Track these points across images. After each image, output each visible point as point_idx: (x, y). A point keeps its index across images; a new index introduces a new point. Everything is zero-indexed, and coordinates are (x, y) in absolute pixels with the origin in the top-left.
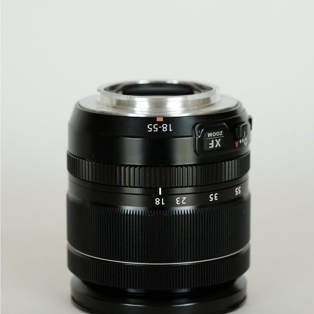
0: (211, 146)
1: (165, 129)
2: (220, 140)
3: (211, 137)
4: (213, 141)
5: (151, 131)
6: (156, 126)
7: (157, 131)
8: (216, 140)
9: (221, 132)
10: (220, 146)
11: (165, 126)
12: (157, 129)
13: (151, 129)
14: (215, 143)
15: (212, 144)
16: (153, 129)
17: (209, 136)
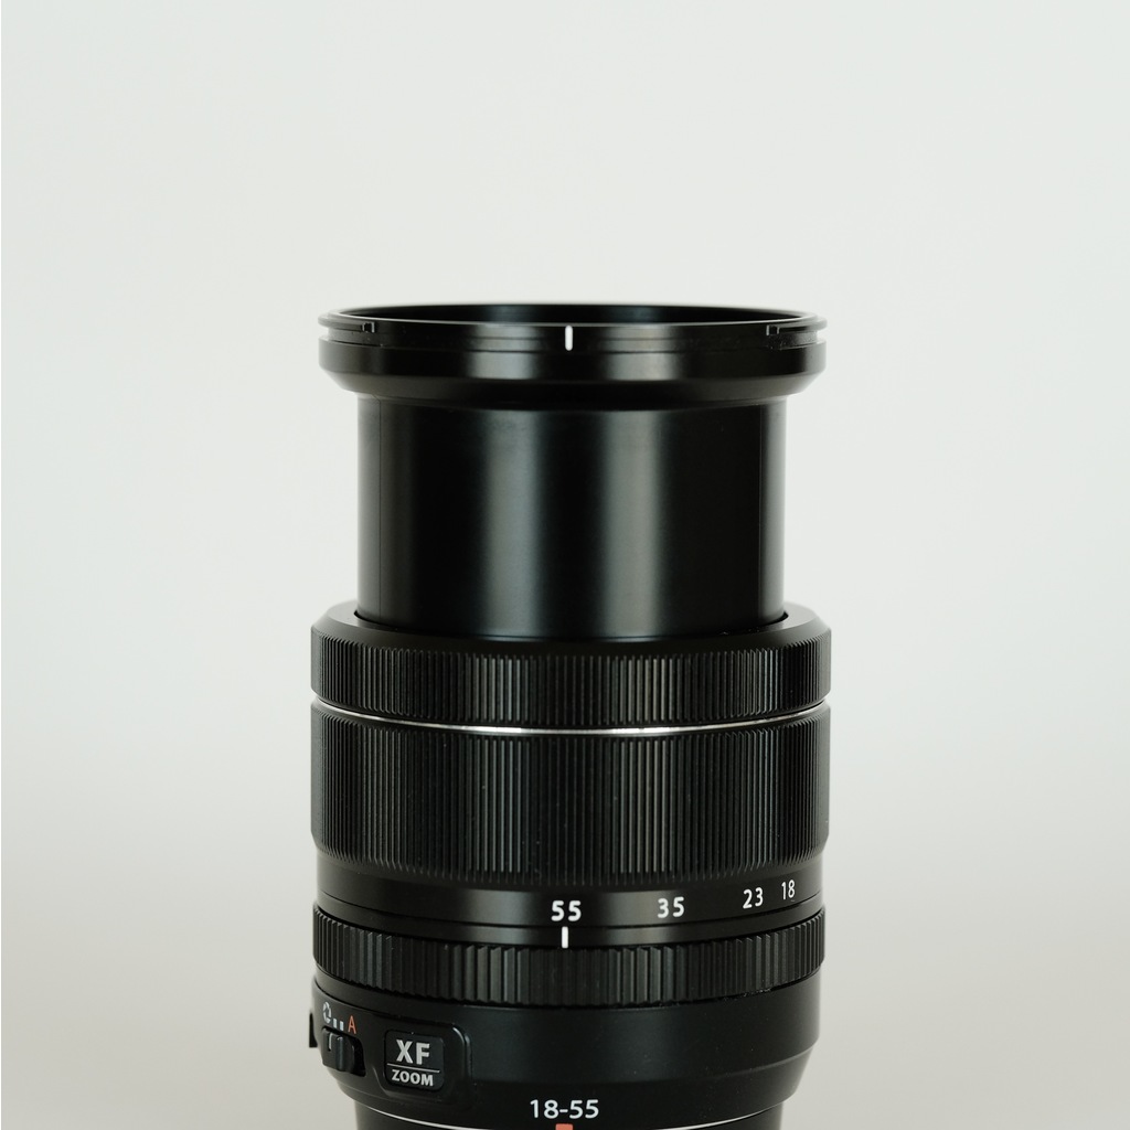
0: (424, 1050)
1: (551, 1105)
2: (400, 1059)
3: (424, 1073)
4: (419, 1062)
5: (589, 1102)
6: (576, 1112)
7: (573, 1102)
8: (410, 1060)
9: (394, 1078)
10: (400, 1043)
11: (551, 1113)
12: (573, 1107)
13: (588, 1107)
14: (412, 1051)
15: (420, 1055)
16: (583, 1106)
17: (431, 1077)
